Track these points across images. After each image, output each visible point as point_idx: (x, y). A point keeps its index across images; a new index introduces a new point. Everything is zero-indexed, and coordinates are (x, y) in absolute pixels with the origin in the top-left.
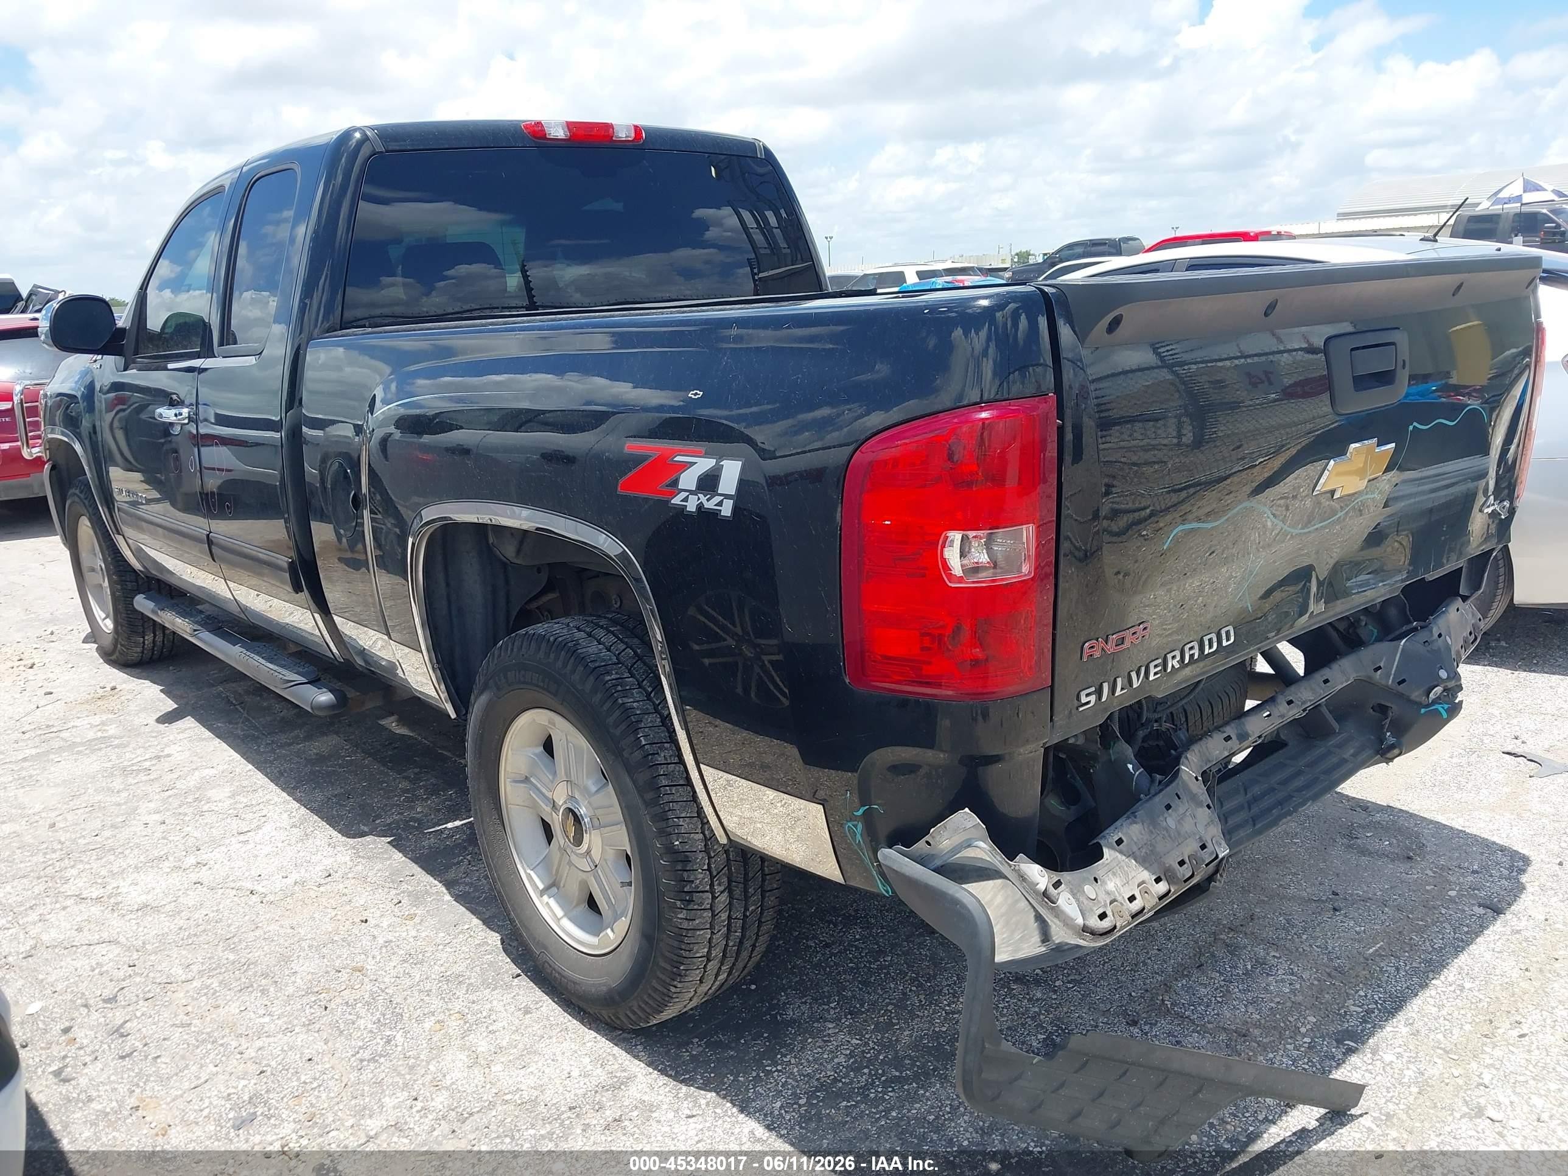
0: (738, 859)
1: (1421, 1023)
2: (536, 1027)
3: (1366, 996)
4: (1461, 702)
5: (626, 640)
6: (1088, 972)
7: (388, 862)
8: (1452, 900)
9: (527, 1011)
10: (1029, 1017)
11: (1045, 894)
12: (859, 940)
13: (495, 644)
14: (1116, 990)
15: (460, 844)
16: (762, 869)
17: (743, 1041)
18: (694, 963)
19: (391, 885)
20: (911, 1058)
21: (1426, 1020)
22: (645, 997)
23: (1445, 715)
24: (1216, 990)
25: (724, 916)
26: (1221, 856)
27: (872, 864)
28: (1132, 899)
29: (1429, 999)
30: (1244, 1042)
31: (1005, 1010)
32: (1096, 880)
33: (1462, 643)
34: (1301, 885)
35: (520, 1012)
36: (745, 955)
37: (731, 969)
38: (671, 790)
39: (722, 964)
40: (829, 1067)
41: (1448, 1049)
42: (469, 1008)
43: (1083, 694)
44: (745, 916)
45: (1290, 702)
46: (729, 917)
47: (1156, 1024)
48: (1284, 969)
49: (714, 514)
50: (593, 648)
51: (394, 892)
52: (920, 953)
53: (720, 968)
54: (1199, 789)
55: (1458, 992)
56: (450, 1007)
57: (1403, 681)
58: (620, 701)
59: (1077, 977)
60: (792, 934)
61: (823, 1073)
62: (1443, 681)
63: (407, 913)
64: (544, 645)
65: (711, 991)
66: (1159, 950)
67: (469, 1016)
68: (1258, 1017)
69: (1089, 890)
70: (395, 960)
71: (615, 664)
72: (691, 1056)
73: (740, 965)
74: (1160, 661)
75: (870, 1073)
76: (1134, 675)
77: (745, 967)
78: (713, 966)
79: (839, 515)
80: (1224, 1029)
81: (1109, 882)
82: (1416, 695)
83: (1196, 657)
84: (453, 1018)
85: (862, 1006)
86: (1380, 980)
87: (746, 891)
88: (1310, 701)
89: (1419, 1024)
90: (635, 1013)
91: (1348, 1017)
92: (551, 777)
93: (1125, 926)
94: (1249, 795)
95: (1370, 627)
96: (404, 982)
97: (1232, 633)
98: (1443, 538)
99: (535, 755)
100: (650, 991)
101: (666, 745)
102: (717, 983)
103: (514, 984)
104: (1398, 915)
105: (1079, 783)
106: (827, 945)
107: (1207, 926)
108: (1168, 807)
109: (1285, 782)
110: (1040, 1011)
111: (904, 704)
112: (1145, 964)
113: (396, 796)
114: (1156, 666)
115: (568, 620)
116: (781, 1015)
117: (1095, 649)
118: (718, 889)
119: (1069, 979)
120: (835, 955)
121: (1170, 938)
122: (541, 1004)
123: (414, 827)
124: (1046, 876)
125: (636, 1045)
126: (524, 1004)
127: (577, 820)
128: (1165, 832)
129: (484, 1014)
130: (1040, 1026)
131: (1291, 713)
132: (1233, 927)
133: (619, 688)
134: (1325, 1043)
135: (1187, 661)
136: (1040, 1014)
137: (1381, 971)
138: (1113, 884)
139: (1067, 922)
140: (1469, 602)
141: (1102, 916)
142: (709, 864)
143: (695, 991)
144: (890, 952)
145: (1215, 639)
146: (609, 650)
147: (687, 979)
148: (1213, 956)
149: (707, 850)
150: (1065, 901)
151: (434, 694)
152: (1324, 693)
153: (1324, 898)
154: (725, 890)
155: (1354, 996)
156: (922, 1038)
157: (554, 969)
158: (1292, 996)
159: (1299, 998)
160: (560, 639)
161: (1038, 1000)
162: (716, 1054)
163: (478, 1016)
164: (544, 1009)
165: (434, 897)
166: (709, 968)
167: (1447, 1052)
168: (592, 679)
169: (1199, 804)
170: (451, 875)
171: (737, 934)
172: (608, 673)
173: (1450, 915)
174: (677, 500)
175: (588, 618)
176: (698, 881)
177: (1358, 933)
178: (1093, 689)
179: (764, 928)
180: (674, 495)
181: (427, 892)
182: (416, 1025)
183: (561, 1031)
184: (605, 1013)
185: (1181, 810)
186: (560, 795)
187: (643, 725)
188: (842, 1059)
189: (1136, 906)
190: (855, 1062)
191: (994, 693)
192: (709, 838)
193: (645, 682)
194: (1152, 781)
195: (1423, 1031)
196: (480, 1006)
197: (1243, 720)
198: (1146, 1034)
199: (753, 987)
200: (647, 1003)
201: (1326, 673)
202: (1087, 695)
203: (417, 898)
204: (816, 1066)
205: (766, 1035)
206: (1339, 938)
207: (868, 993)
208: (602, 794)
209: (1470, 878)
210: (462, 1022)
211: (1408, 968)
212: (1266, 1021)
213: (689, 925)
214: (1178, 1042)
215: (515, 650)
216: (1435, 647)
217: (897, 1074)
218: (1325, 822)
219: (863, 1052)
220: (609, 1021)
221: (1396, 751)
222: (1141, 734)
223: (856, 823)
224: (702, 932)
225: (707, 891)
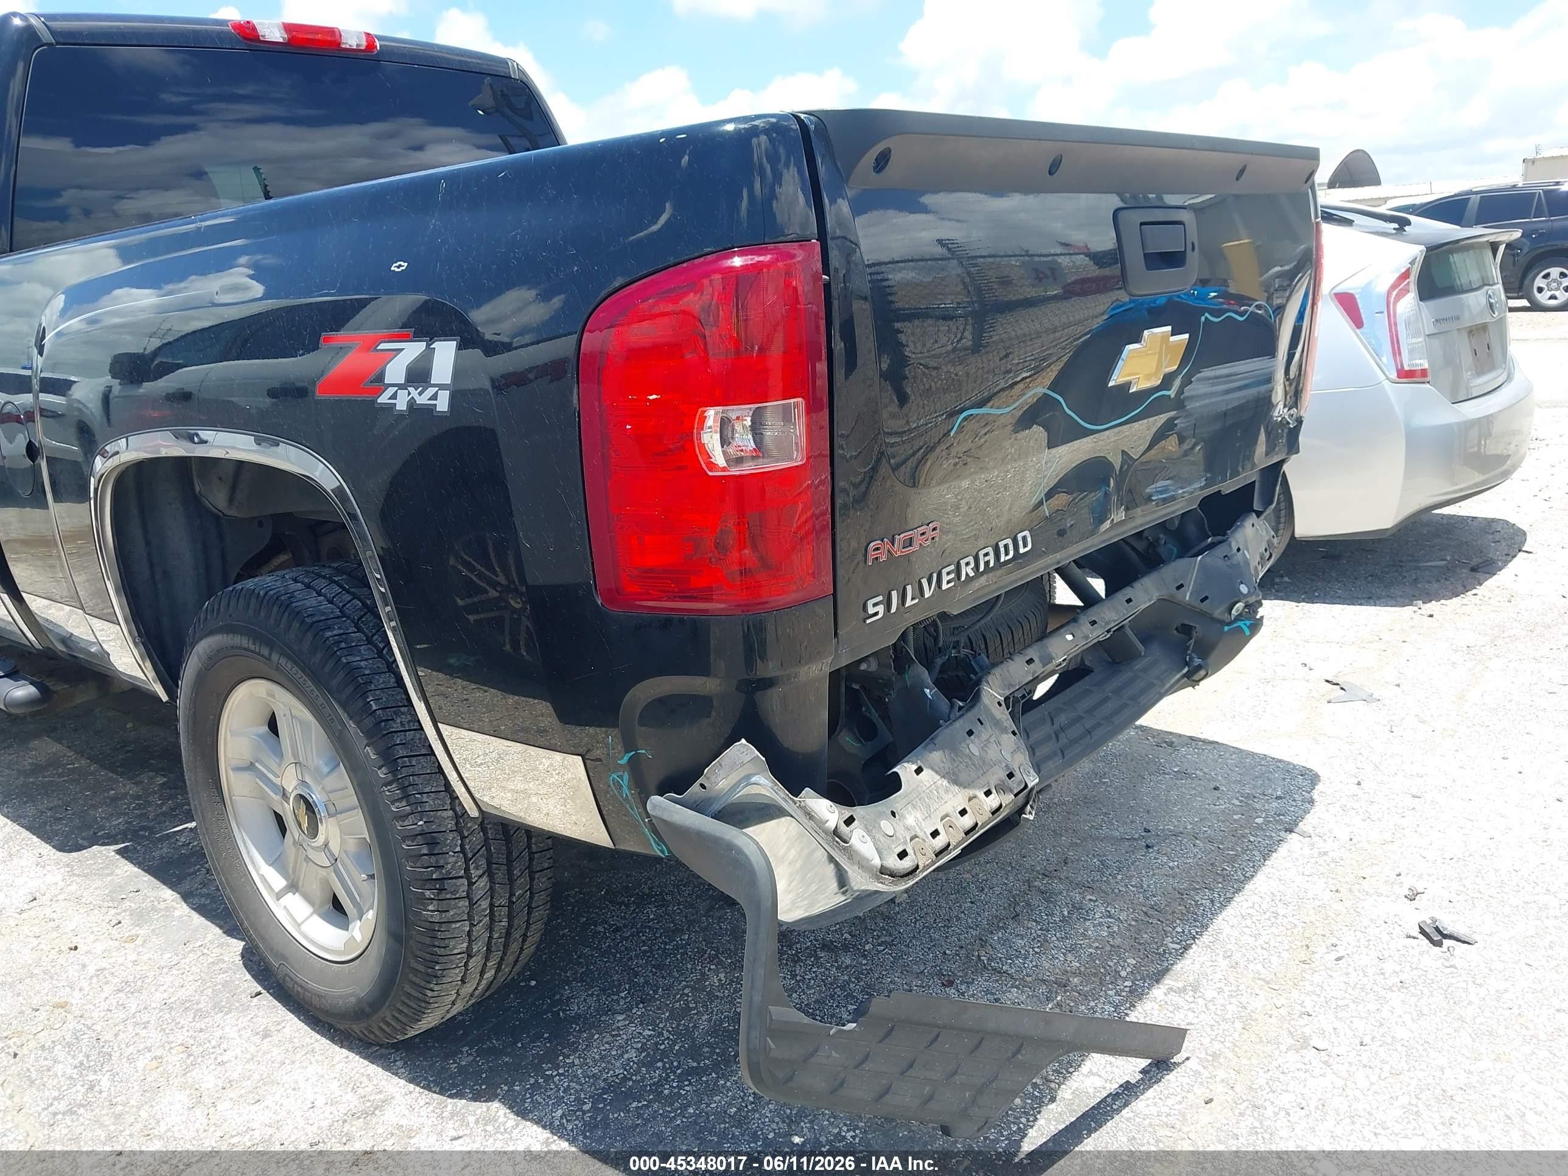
0: (498, 837)
1: (1239, 955)
2: (276, 1051)
3: (1183, 932)
4: (1262, 617)
5: (353, 590)
6: (900, 932)
7: (109, 878)
8: (1259, 827)
9: (266, 1034)
10: (838, 987)
11: (836, 832)
12: (653, 920)
13: (201, 608)
14: (929, 949)
15: (197, 851)
16: (529, 846)
17: (519, 1045)
18: (452, 961)
19: (110, 904)
20: (709, 1045)
21: (1245, 951)
22: (399, 1006)
23: (1247, 632)
24: (1033, 940)
25: (485, 904)
26: (1030, 785)
27: (644, 821)
28: (935, 834)
29: (1245, 930)
30: (1065, 992)
31: (812, 982)
32: (893, 814)
33: (1258, 559)
34: (1113, 824)
35: (258, 1037)
36: (514, 947)
37: (500, 964)
38: (410, 762)
39: (487, 959)
40: (618, 1064)
41: (1268, 979)
42: (195, 1038)
43: (870, 603)
44: (511, 903)
45: (1093, 623)
46: (492, 905)
47: (972, 983)
48: (1102, 913)
49: (429, 410)
50: (311, 601)
51: (112, 911)
52: (721, 928)
53: (485, 964)
54: (1003, 714)
55: (1273, 919)
56: (171, 1039)
57: (1206, 598)
58: (344, 660)
59: (887, 939)
60: (579, 921)
61: (611, 1072)
62: (1245, 596)
63: (127, 935)
64: (253, 600)
65: (477, 992)
66: (972, 903)
67: (194, 1047)
68: (1078, 965)
69: (887, 826)
70: (108, 990)
71: (338, 617)
72: (460, 1067)
73: (510, 959)
74: (952, 567)
75: (664, 1066)
76: (925, 582)
77: (517, 961)
78: (475, 963)
79: (575, 397)
80: (1044, 981)
81: (908, 816)
82: (1218, 613)
83: (992, 564)
84: (174, 1052)
85: (655, 992)
86: (1196, 914)
87: (510, 872)
88: (1114, 621)
89: (1237, 956)
90: (388, 1024)
91: (1167, 955)
92: (277, 761)
93: (929, 866)
94: (1056, 726)
95: (1170, 546)
96: (116, 1015)
97: (1029, 540)
98: (1238, 444)
99: (260, 736)
100: (403, 998)
101: (402, 709)
102: (484, 982)
103: (252, 1004)
104: (1209, 846)
105: (875, 716)
106: (618, 929)
107: (1020, 873)
108: (970, 733)
109: (1090, 711)
110: (850, 979)
111: (666, 624)
112: (958, 919)
113: (125, 804)
114: (948, 573)
115: (283, 572)
116: (564, 1011)
117: (879, 550)
118: (474, 873)
119: (880, 941)
120: (626, 939)
121: (983, 889)
122: (283, 1025)
123: (144, 836)
124: (837, 812)
125: (396, 1061)
126: (263, 1027)
127: (310, 807)
128: (967, 760)
129: (213, 1043)
130: (850, 995)
131: (1095, 634)
132: (1047, 873)
133: (343, 645)
134: (1146, 985)
135: (982, 568)
136: (848, 982)
137: (1196, 905)
138: (912, 817)
139: (862, 863)
140: (1262, 517)
141: (903, 855)
142: (462, 846)
143: (458, 993)
144: (688, 930)
145: (1011, 547)
146: (331, 602)
147: (445, 980)
148: (1028, 904)
149: (458, 829)
150: (859, 839)
151: (141, 675)
152: (1128, 612)
153: (1136, 836)
154: (484, 873)
155: (1171, 934)
156: (721, 1021)
157: (296, 983)
158: (1110, 940)
159: (1118, 941)
160: (272, 593)
161: (847, 967)
162: (488, 1062)
163: (205, 1046)
164: (287, 1030)
165: (163, 913)
166: (471, 965)
167: (1268, 983)
168: (310, 636)
169: (1004, 730)
170: (186, 886)
171: (503, 924)
172: (329, 628)
173: (1259, 842)
174: (383, 399)
175: (308, 569)
176: (449, 866)
177: (1172, 868)
178: (880, 598)
179: (536, 915)
180: (380, 392)
181: (154, 909)
182: (127, 1065)
183: (306, 1053)
184: (357, 1028)
185: (984, 737)
186: (290, 781)
187: (373, 687)
188: (632, 1054)
189: (939, 842)
190: (648, 1055)
191: (767, 602)
192: (460, 815)
193: (376, 637)
194: (952, 706)
195: (1242, 963)
196: (207, 1035)
197: (1045, 641)
198: (963, 994)
199: (533, 983)
200: (401, 1012)
201: (1128, 592)
202: (875, 605)
203: (140, 917)
204: (603, 1065)
205: (546, 1035)
206: (1154, 875)
207: (663, 977)
208: (335, 774)
209: (1275, 804)
210: (184, 1056)
211: (1222, 899)
212: (1086, 968)
213: (441, 918)
214: (996, 1000)
215: (222, 610)
216: (1234, 561)
217: (695, 1064)
218: (1132, 760)
219: (657, 1044)
220: (363, 1036)
221: (1202, 673)
222: (939, 661)
223: (620, 773)
224: (458, 925)
225: (461, 877)
